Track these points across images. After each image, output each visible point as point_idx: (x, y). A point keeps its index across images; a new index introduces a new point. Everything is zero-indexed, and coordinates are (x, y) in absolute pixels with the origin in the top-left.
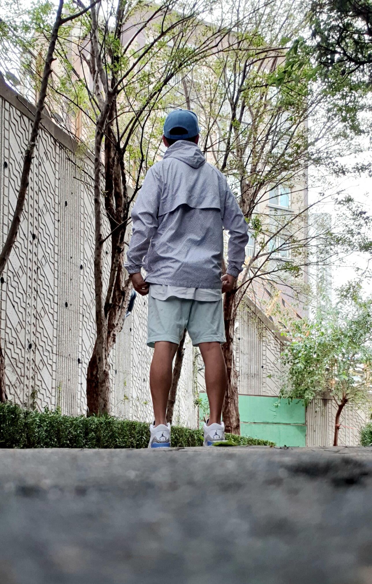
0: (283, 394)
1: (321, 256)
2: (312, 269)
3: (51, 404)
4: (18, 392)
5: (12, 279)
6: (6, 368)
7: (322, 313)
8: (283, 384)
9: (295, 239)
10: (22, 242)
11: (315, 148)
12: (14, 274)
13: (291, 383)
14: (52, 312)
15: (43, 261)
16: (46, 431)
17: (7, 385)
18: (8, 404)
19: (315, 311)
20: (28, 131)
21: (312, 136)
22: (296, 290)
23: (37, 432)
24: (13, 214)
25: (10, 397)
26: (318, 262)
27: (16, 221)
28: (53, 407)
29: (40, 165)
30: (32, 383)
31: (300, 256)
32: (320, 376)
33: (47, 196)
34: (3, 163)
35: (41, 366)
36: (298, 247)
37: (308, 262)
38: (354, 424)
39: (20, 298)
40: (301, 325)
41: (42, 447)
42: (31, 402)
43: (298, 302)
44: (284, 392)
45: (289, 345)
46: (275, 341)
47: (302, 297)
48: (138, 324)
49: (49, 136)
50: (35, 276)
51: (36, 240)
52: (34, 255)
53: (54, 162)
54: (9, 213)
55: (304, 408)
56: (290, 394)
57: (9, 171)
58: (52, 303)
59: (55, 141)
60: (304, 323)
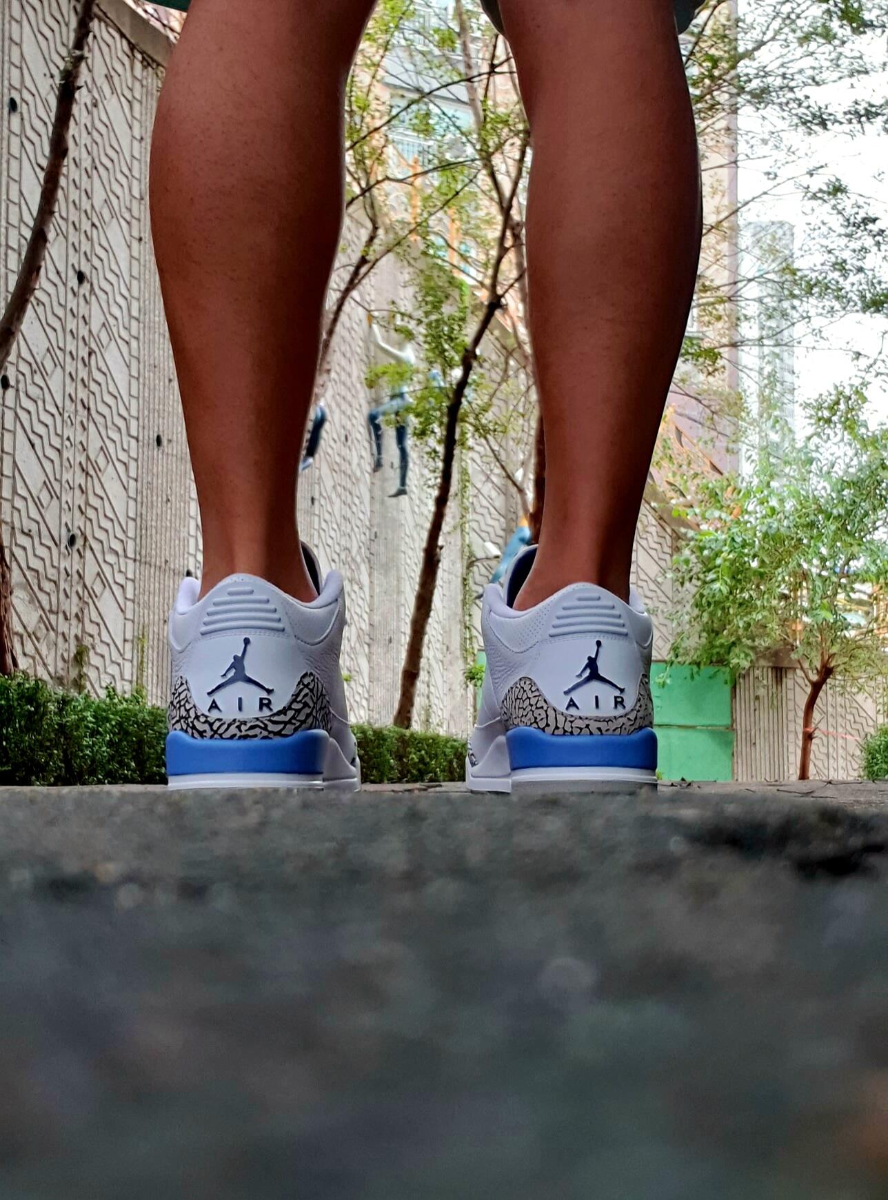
0: (677, 656)
1: (769, 323)
2: (749, 357)
3: (123, 679)
4: (44, 652)
5: (29, 380)
6: (16, 593)
7: (772, 460)
8: (679, 630)
9: (707, 283)
10: (51, 289)
11: (755, 64)
12: (34, 366)
13: (698, 627)
14: (125, 458)
15: (104, 337)
16: (110, 744)
17: (17, 634)
18: (19, 680)
19: (755, 457)
20: (67, 25)
21: (748, 36)
22: (708, 407)
23: (87, 747)
24: (31, 223)
25: (23, 663)
26: (762, 338)
27: (39, 240)
28: (127, 687)
29: (95, 105)
30: (75, 630)
31: (720, 325)
32: (766, 613)
33: (113, 180)
34: (6, 100)
35: (98, 588)
36: (713, 304)
37: (738, 338)
38: (848, 727)
39: (47, 426)
40: (722, 490)
41: (100, 782)
42: (74, 674)
43: (714, 434)
44: (681, 651)
45: (692, 539)
46: (659, 529)
47: (724, 424)
48: (329, 489)
49: (117, 36)
50: (83, 373)
51: (86, 286)
52: (81, 322)
53: (130, 98)
54: (21, 220)
55: (728, 688)
56: (694, 656)
57: (22, 119)
58: (125, 438)
59: (132, 47)
60: (730, 485)
